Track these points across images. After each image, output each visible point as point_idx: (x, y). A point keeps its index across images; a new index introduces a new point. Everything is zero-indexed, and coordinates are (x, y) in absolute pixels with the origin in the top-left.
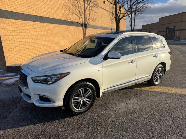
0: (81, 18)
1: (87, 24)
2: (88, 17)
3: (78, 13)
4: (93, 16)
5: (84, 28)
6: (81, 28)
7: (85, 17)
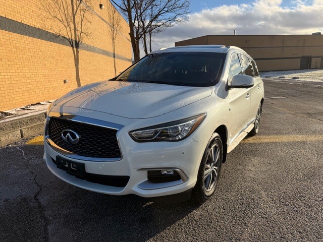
0: (68, 28)
1: (79, 42)
2: (79, 29)
3: (64, 19)
4: (87, 28)
5: (75, 49)
6: (71, 48)
7: (75, 29)
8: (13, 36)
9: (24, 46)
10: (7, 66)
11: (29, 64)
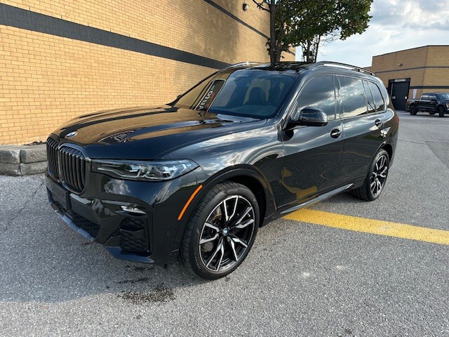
8: (95, 48)
9: (110, 61)
10: (83, 83)
11: (115, 82)
